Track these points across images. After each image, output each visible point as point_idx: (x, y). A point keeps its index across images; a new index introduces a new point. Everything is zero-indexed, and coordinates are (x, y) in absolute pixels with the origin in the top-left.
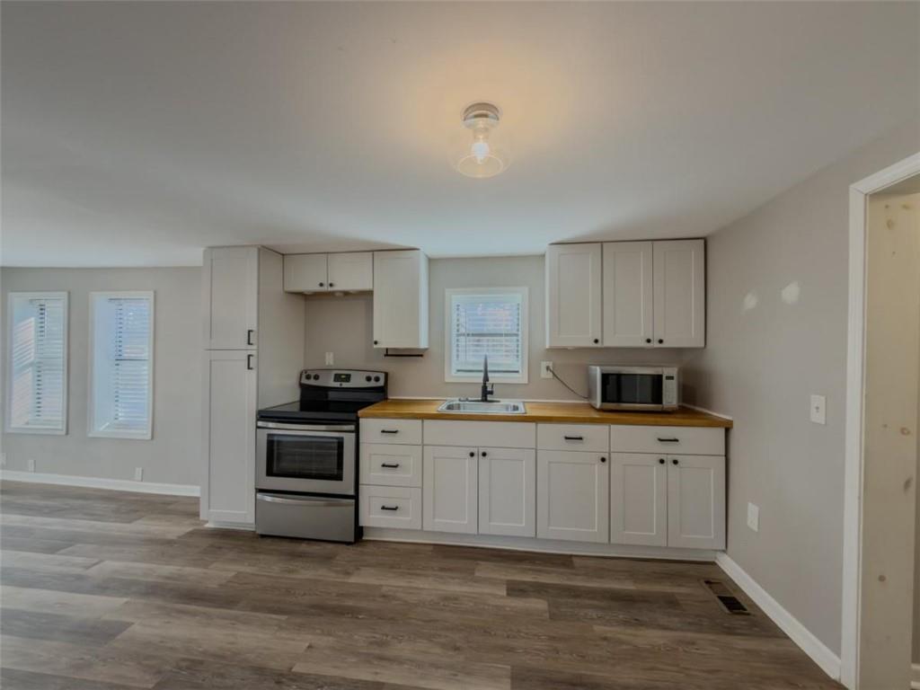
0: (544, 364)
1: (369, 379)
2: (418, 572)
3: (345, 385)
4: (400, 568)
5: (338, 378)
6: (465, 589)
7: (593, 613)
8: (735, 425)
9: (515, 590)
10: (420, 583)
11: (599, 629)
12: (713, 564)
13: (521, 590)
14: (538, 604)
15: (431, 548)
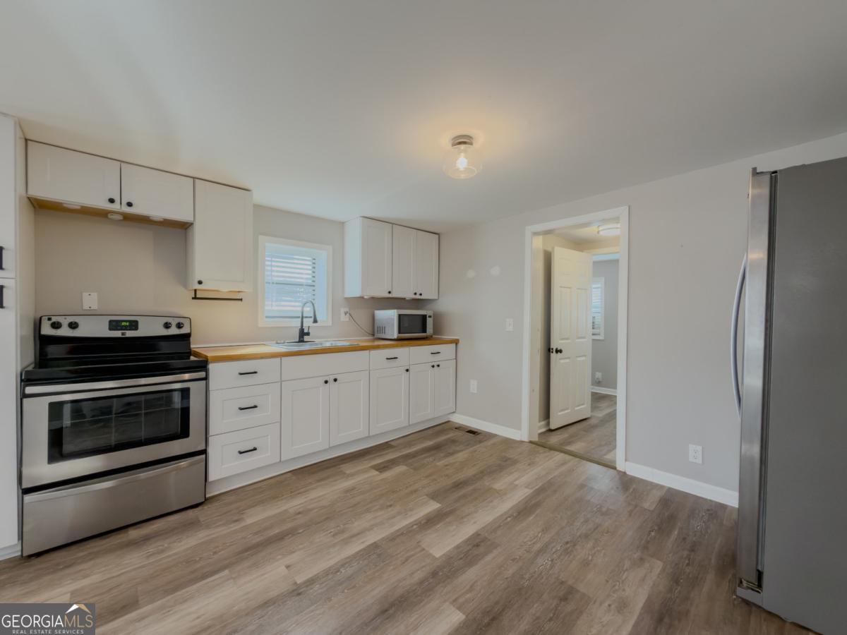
0: (343, 310)
1: (167, 326)
2: (302, 490)
3: (130, 334)
4: (283, 496)
5: (114, 325)
6: (353, 481)
7: (431, 459)
8: (460, 341)
9: (381, 468)
10: (314, 494)
11: (440, 463)
12: (449, 422)
13: (384, 467)
14: (401, 469)
15: (290, 474)
